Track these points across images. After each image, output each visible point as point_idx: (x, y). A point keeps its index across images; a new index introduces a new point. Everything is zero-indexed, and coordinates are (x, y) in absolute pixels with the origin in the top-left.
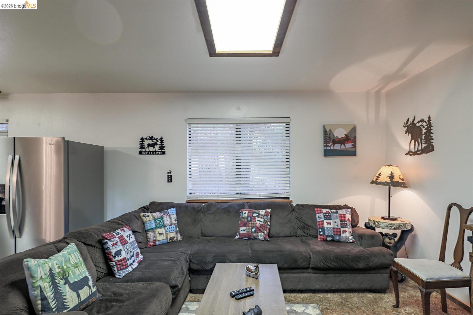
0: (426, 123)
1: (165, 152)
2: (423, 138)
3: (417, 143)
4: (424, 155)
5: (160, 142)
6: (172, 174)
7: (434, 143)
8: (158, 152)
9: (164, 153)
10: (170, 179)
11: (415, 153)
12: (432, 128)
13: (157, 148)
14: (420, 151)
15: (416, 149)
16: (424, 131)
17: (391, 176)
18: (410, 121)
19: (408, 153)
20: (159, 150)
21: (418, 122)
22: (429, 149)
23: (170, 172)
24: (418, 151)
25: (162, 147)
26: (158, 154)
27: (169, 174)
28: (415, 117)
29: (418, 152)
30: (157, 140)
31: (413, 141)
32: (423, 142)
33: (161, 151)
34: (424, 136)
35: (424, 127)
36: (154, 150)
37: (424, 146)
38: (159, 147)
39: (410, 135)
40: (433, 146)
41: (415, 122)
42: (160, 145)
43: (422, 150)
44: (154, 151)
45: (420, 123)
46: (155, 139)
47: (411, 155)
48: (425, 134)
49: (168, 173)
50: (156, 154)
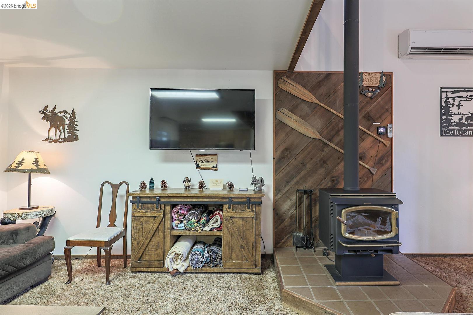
0: (69, 114)
2: (67, 128)
3: (58, 131)
4: (67, 143)
7: (79, 133)
11: (55, 141)
12: (76, 120)
14: (62, 139)
15: (57, 137)
16: (67, 122)
17: (37, 163)
18: (49, 109)
19: (47, 140)
21: (61, 112)
22: (73, 137)
24: (60, 138)
28: (55, 107)
29: (59, 140)
31: (53, 129)
32: (66, 131)
34: (67, 126)
35: (67, 118)
37: (67, 135)
39: (49, 122)
40: (77, 137)
41: (56, 111)
43: (64, 138)
45: (63, 114)
47: (50, 142)
48: (69, 124)
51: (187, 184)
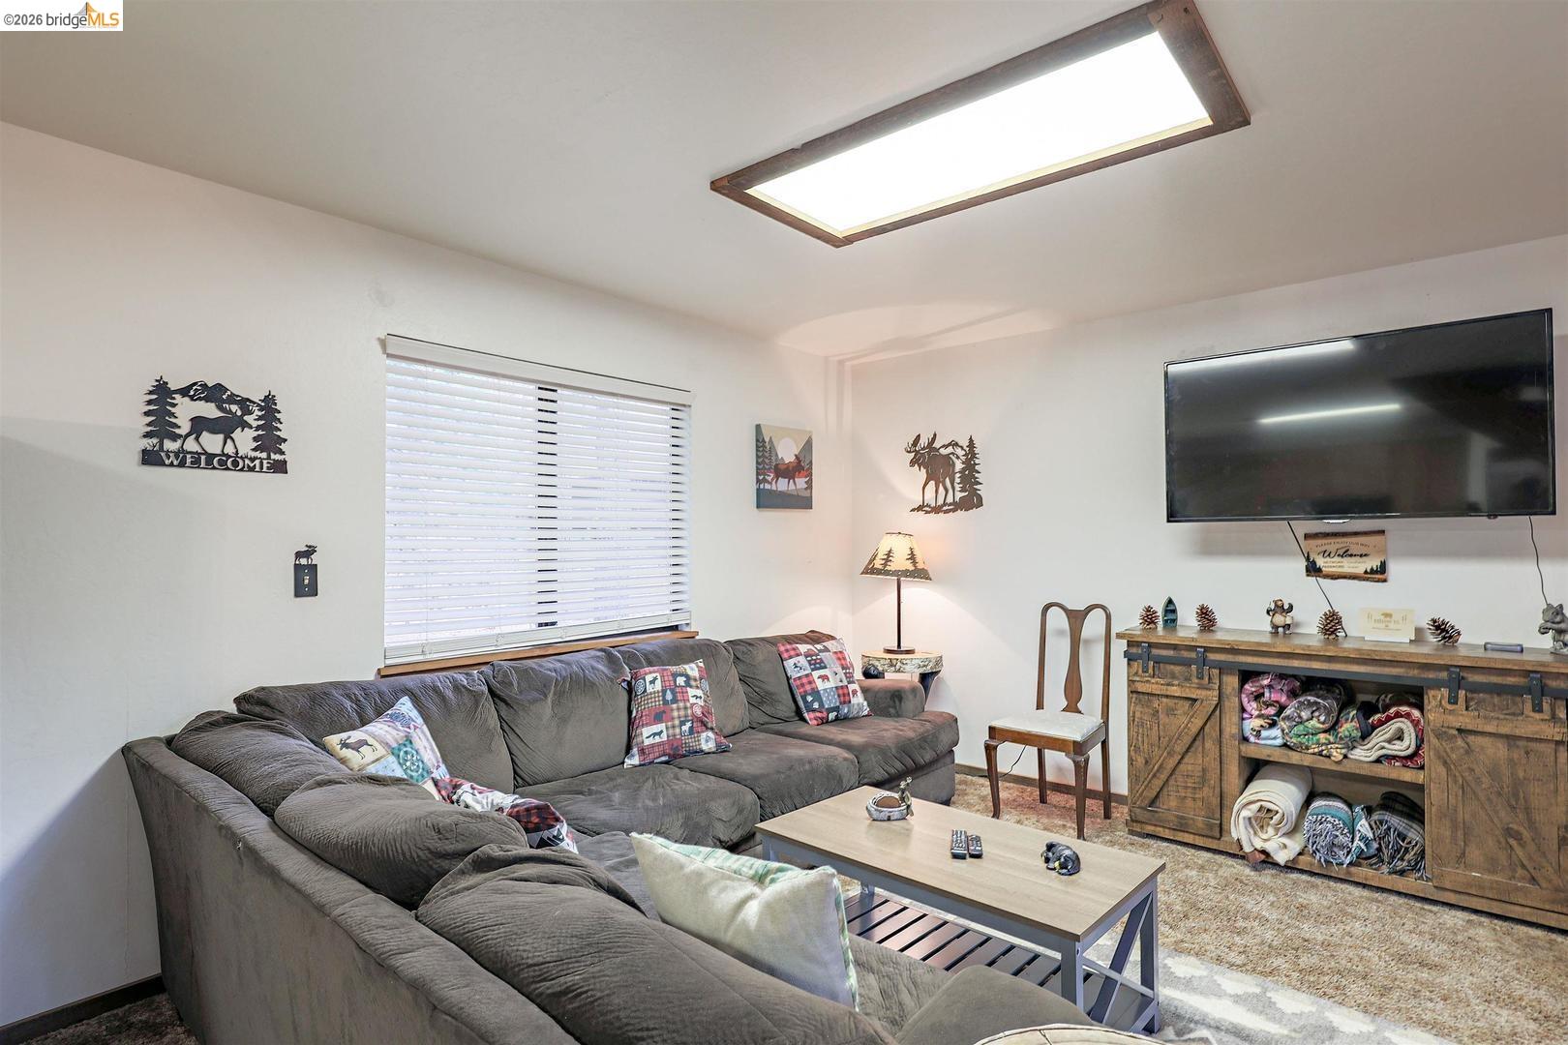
0: (962, 448)
1: (285, 462)
2: (958, 480)
3: (941, 488)
4: (960, 513)
5: (260, 418)
6: (315, 559)
7: (982, 490)
8: (252, 460)
9: (280, 467)
10: (305, 580)
11: (937, 510)
12: (977, 461)
13: (244, 441)
14: (950, 504)
15: (940, 502)
16: (959, 466)
17: (912, 557)
18: (924, 442)
19: (920, 508)
20: (255, 449)
21: (945, 446)
22: (972, 501)
23: (310, 552)
24: (945, 504)
25: (270, 440)
26: (252, 469)
27: (303, 561)
28: (935, 435)
29: (945, 508)
30: (244, 403)
31: (932, 483)
32: (958, 487)
33: (264, 455)
34: (958, 475)
35: (958, 458)
36: (229, 449)
37: (959, 495)
38: (255, 439)
39: (923, 471)
40: (980, 498)
41: (937, 445)
42: (258, 428)
43: (954, 503)
44: (228, 456)
45: (950, 450)
46: (233, 399)
47: (927, 512)
48: (962, 471)
49: (299, 555)
50: (242, 470)
51: (1279, 619)
